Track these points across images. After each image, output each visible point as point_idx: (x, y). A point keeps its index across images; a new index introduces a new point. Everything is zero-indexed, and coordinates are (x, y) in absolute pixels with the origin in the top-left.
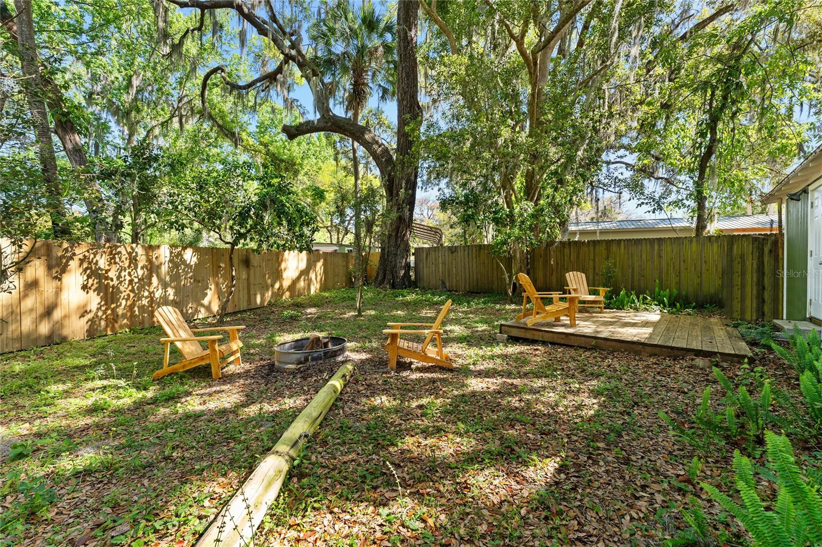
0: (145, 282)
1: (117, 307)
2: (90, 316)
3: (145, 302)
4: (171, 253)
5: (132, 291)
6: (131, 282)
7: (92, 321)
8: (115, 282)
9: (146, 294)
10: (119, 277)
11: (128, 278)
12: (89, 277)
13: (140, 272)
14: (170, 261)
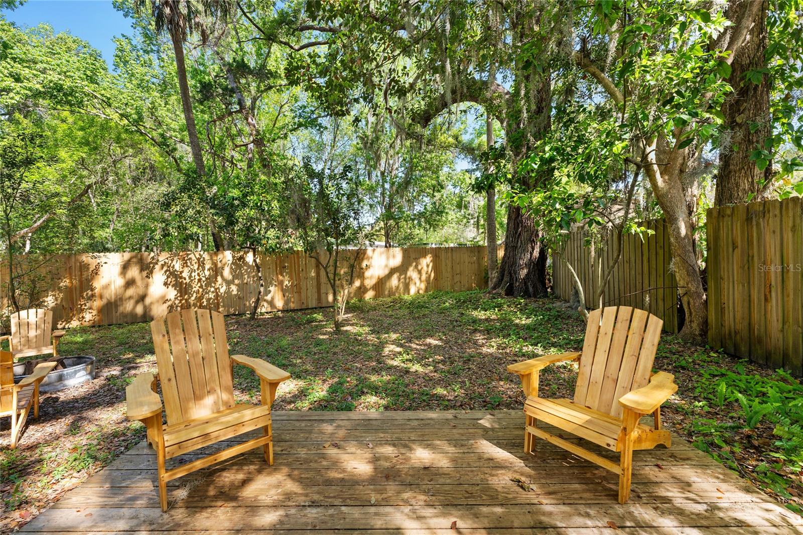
0: (211, 280)
1: (190, 298)
2: (169, 303)
3: (212, 296)
4: (233, 257)
5: (201, 287)
6: (200, 280)
7: (171, 307)
8: (188, 280)
9: (212, 289)
10: (190, 277)
11: (197, 277)
12: (168, 277)
13: (207, 273)
14: (233, 263)
